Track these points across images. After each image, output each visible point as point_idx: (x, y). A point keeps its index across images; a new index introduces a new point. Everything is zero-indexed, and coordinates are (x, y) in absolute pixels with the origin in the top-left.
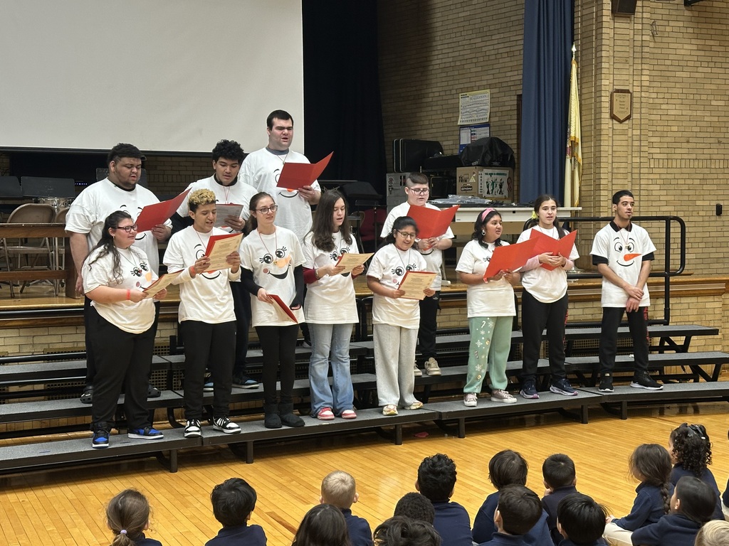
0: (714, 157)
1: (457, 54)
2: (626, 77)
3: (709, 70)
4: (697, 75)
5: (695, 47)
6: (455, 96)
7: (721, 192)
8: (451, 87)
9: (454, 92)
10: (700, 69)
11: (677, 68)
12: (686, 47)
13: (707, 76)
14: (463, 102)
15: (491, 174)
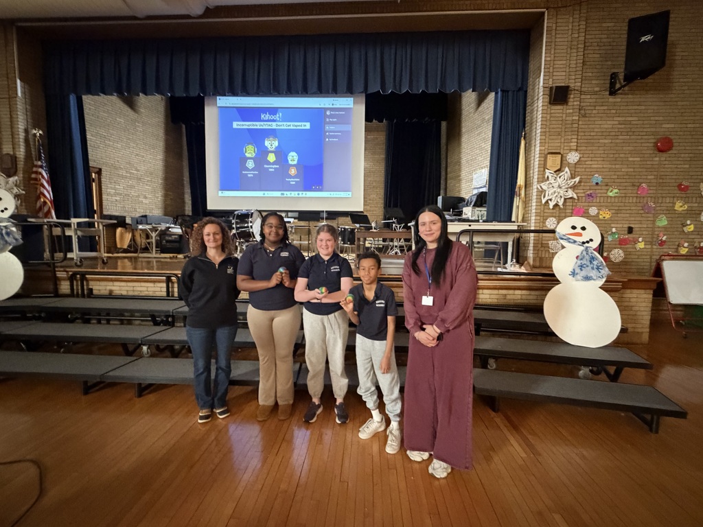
0: (628, 195)
1: (473, 153)
2: (559, 144)
3: (628, 137)
4: (618, 141)
5: (617, 123)
6: (472, 174)
7: (633, 219)
8: (470, 170)
10: (621, 137)
11: (600, 137)
12: (609, 122)
13: (626, 141)
14: (475, 176)
15: (481, 211)
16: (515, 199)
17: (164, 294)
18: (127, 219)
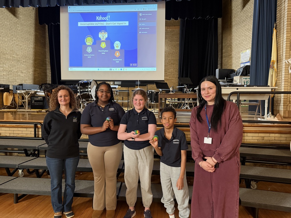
1: (240, 39)
6: (239, 53)
8: (238, 51)
9: (239, 52)
14: (242, 55)
15: (246, 79)
16: (270, 70)
17: (33, 136)
18: (10, 86)
